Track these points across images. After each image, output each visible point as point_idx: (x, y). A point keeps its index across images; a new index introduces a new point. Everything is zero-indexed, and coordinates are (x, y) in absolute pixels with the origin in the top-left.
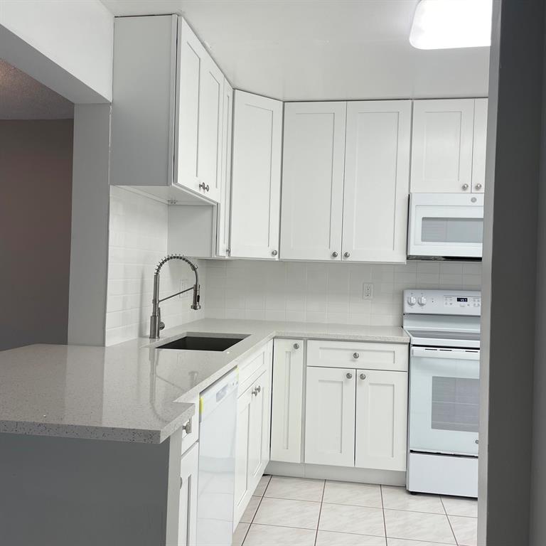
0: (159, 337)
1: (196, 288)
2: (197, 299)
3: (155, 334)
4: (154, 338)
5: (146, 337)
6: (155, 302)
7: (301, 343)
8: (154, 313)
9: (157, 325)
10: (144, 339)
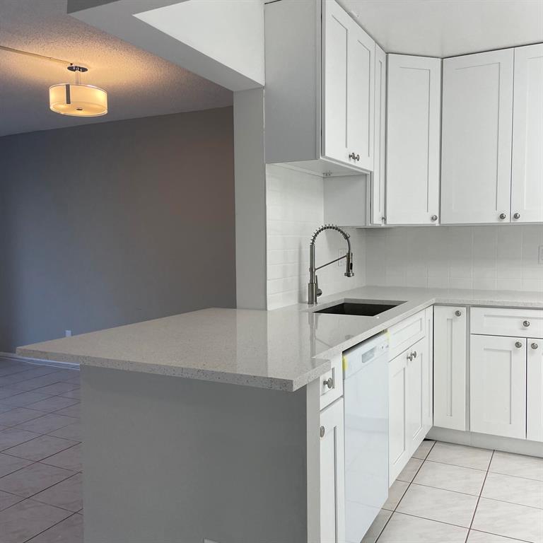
0: (316, 303)
1: (349, 256)
2: (350, 266)
3: (312, 301)
4: (312, 303)
5: (305, 303)
6: (312, 270)
7: (464, 310)
8: (312, 280)
9: (315, 292)
10: (304, 304)
